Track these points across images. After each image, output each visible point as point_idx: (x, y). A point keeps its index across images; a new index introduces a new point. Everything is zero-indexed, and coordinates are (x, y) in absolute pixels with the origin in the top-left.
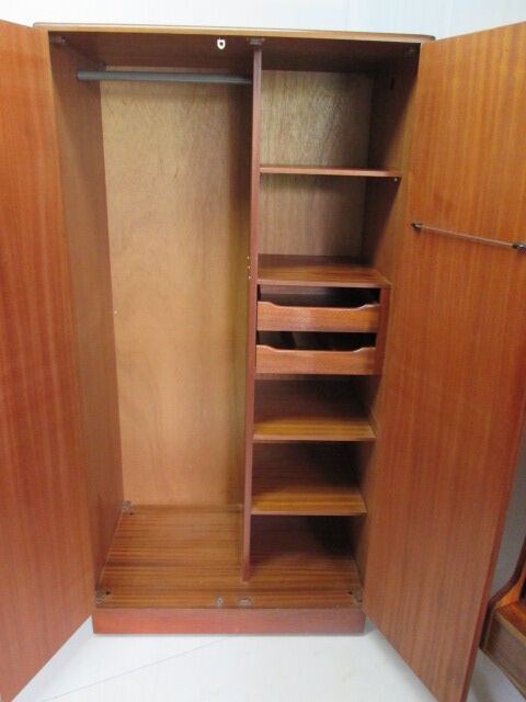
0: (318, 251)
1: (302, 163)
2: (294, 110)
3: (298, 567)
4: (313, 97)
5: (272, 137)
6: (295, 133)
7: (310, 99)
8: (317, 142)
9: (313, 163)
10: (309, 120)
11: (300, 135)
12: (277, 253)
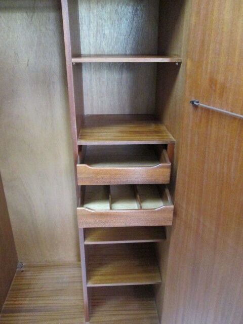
0: (127, 111)
1: (113, 53)
2: (106, 16)
3: (121, 309)
4: (118, 5)
5: (92, 35)
6: (107, 32)
7: (116, 6)
8: (122, 38)
9: (121, 52)
10: (117, 22)
11: (110, 33)
12: (99, 113)
